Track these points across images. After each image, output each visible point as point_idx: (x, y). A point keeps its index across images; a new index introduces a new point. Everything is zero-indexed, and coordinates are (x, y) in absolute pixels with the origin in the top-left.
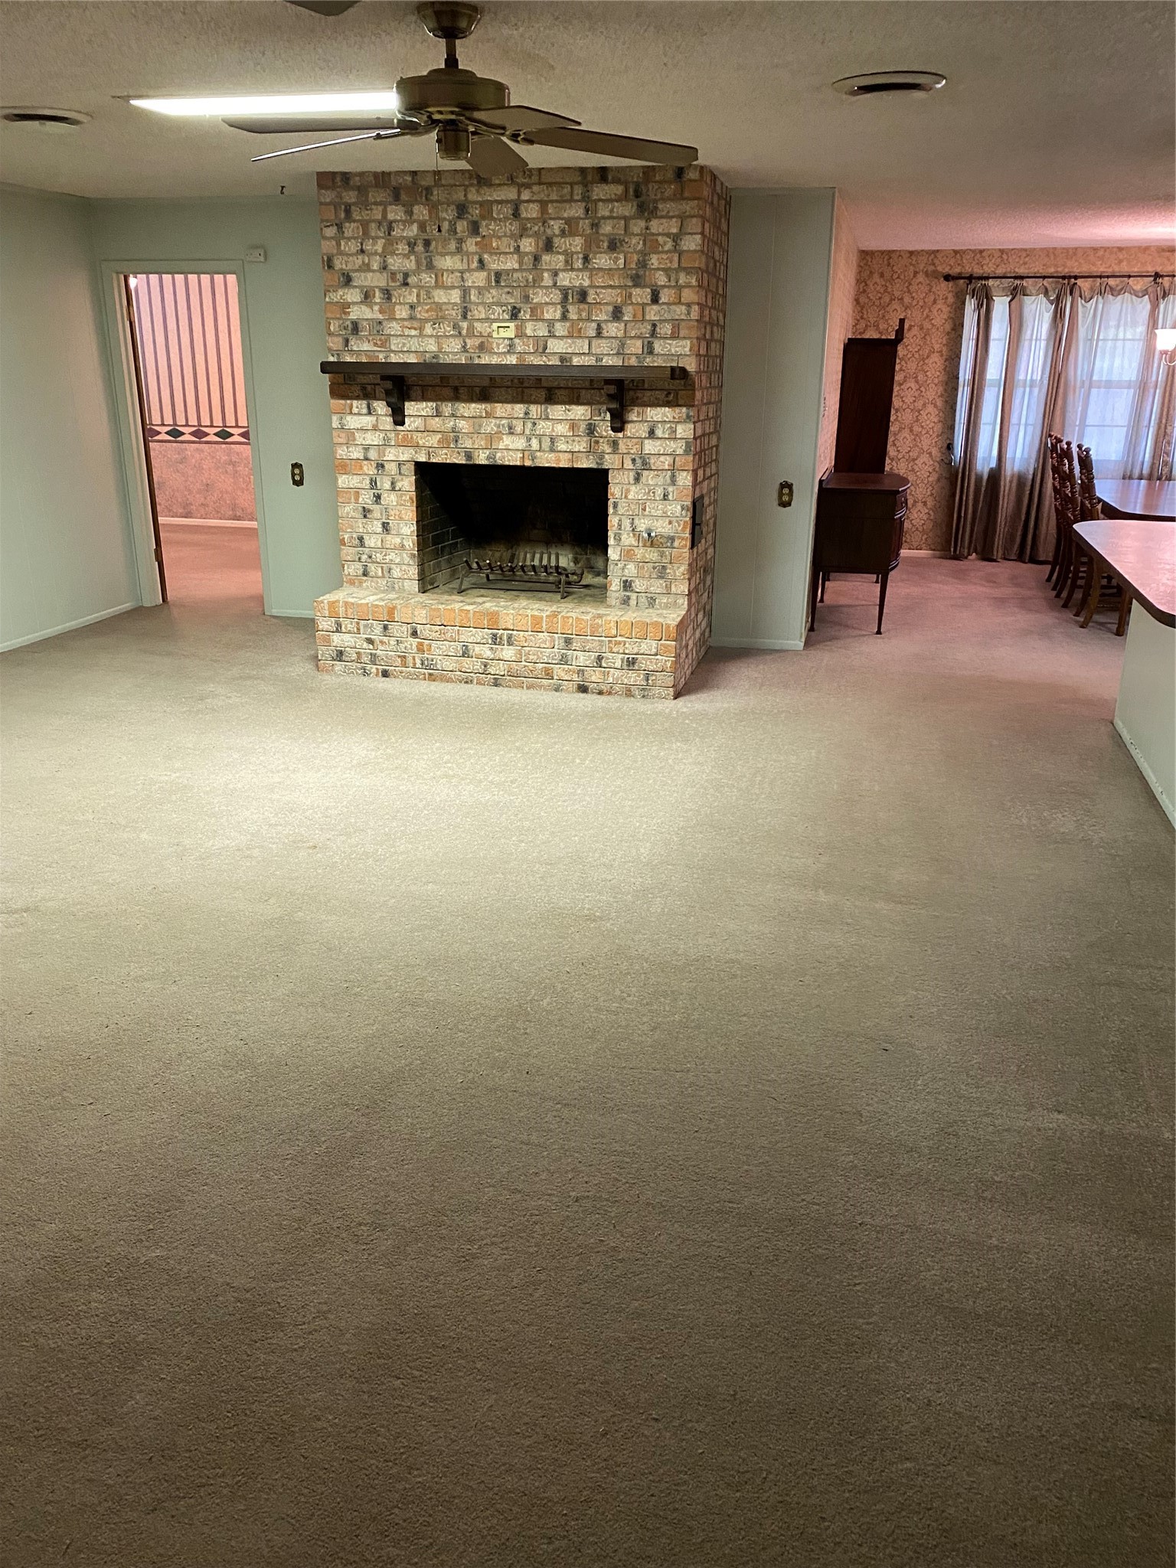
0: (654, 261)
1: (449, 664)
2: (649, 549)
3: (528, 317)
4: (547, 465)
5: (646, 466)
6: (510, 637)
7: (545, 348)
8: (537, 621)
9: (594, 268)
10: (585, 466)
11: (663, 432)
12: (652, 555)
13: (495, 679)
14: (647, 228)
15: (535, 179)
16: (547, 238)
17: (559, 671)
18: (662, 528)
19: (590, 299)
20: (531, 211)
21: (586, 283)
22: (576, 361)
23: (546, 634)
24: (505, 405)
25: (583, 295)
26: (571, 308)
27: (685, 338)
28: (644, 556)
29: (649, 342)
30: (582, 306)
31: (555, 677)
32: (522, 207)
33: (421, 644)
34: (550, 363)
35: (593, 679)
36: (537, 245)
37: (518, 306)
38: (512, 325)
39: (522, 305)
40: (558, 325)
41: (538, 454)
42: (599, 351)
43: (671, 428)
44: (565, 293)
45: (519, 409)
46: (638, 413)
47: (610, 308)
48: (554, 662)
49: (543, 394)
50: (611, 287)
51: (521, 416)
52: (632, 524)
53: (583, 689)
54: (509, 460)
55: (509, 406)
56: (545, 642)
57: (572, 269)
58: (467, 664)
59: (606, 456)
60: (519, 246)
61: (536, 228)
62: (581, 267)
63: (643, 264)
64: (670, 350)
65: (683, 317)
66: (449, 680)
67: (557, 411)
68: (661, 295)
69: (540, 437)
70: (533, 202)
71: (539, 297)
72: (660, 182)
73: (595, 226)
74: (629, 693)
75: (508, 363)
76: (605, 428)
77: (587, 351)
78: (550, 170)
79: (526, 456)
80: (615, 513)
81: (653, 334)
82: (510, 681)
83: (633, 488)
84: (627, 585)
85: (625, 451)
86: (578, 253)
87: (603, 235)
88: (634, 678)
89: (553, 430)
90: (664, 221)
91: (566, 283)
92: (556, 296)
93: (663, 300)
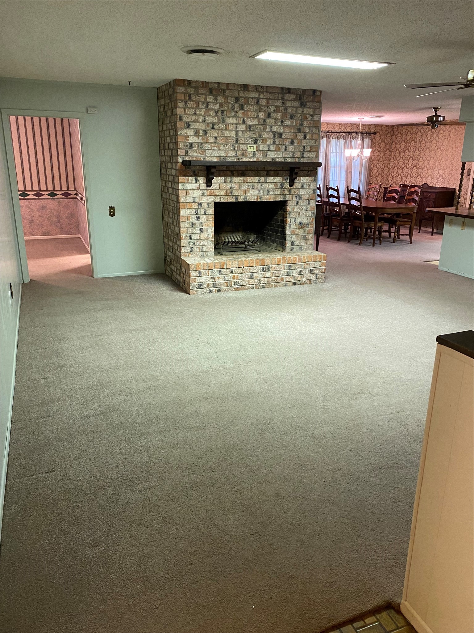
0: (305, 124)
1: (245, 283)
2: (300, 229)
3: (261, 143)
4: (266, 200)
5: (300, 199)
6: (269, 268)
7: (267, 155)
8: (279, 260)
9: (285, 125)
10: (279, 200)
11: (306, 186)
12: (301, 231)
13: (263, 285)
14: (303, 112)
15: (265, 90)
16: (269, 113)
17: (287, 278)
18: (305, 221)
19: (283, 137)
20: (263, 102)
21: (282, 131)
22: (277, 160)
23: (282, 265)
24: (251, 178)
25: (280, 135)
26: (276, 140)
27: (314, 152)
28: (299, 232)
29: (302, 153)
30: (280, 139)
31: (285, 281)
32: (260, 100)
33: (234, 276)
34: (268, 161)
35: (298, 279)
36: (265, 115)
37: (257, 138)
38: (255, 146)
39: (259, 138)
40: (271, 146)
41: (263, 196)
42: (286, 156)
43: (309, 184)
44: (274, 134)
45: (256, 179)
46: (298, 179)
47: (290, 140)
48: (284, 275)
49: (265, 173)
50: (290, 132)
51: (257, 181)
52: (295, 220)
53: (294, 284)
54: (252, 199)
55: (253, 178)
56: (281, 268)
57: (277, 125)
58: (253, 281)
59: (287, 196)
60: (258, 115)
61: (265, 109)
62: (280, 124)
63: (301, 125)
64: (309, 156)
65: (314, 144)
66: (245, 289)
67: (270, 179)
68: (307, 136)
69: (264, 190)
70: (264, 99)
71: (265, 135)
72: (308, 95)
73: (286, 109)
74: (310, 283)
75: (253, 161)
76: (287, 185)
77: (281, 156)
78: (271, 87)
79: (258, 197)
80: (289, 217)
81: (304, 150)
82: (268, 285)
83: (296, 207)
84: (293, 244)
85: (294, 194)
86: (279, 119)
87: (289, 113)
88: (312, 277)
89: (268, 187)
90: (309, 109)
91: (275, 130)
92: (271, 135)
93: (308, 138)
